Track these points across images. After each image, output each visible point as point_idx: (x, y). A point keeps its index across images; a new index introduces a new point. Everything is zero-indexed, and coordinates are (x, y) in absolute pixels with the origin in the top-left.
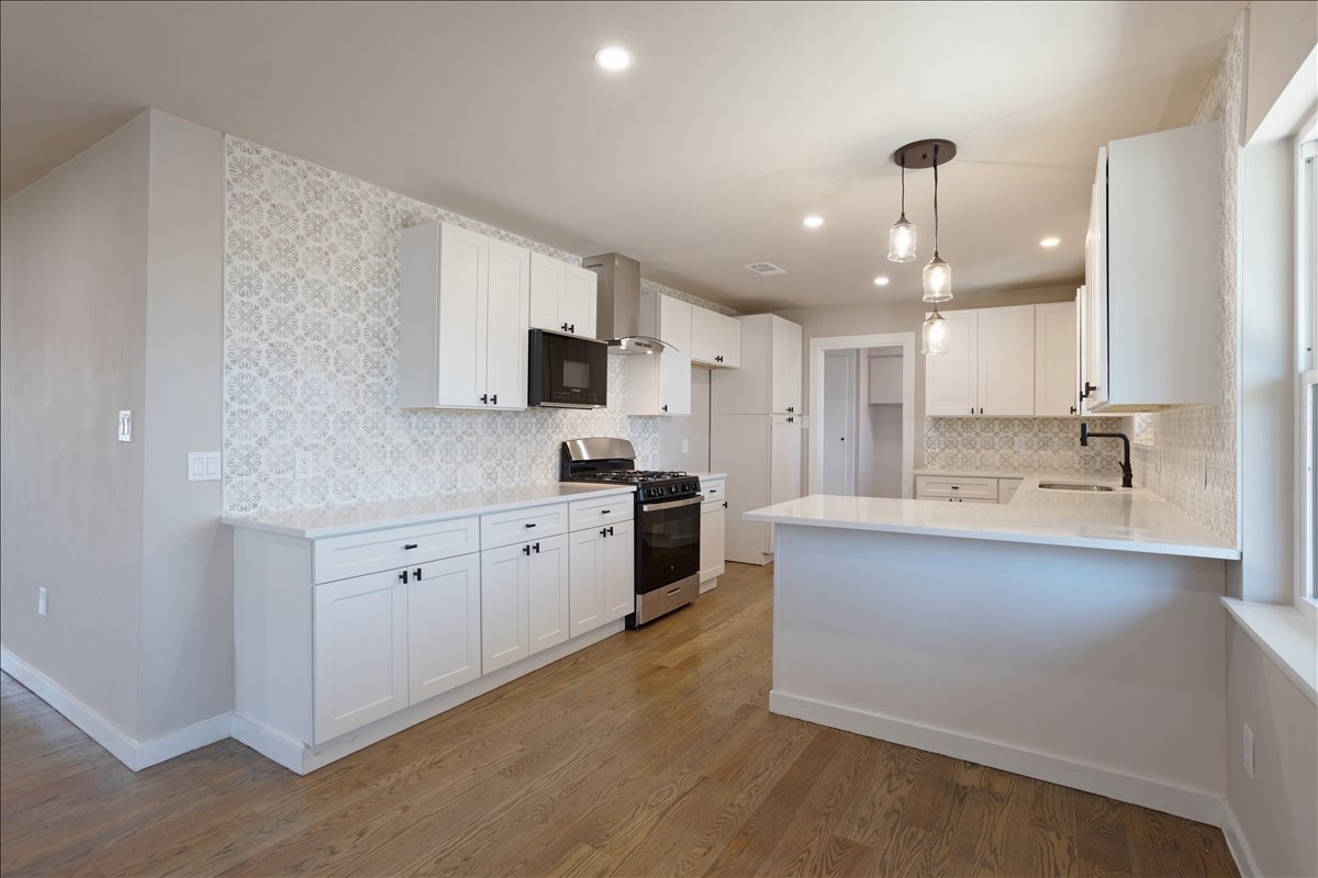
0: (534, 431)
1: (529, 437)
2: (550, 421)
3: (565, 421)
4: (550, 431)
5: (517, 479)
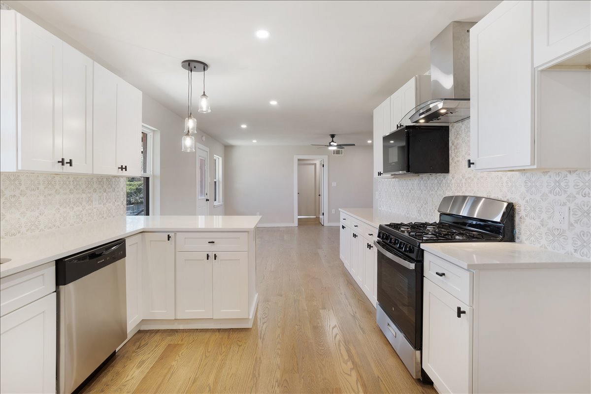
0: (436, 188)
1: (434, 192)
2: (444, 181)
3: (453, 181)
4: (444, 189)
5: (428, 217)
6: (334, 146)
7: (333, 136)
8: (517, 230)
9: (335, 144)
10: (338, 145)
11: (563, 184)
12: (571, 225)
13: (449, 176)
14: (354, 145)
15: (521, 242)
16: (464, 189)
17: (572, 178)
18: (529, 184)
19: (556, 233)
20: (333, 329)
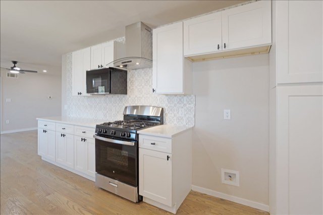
3: (130, 99)
6: (17, 70)
7: (15, 63)
8: (164, 119)
9: (19, 69)
10: (20, 70)
11: (182, 100)
12: (185, 115)
13: (128, 96)
14: (37, 72)
15: (166, 124)
16: (136, 102)
17: (185, 98)
18: (169, 100)
19: (180, 118)
20: (67, 204)
